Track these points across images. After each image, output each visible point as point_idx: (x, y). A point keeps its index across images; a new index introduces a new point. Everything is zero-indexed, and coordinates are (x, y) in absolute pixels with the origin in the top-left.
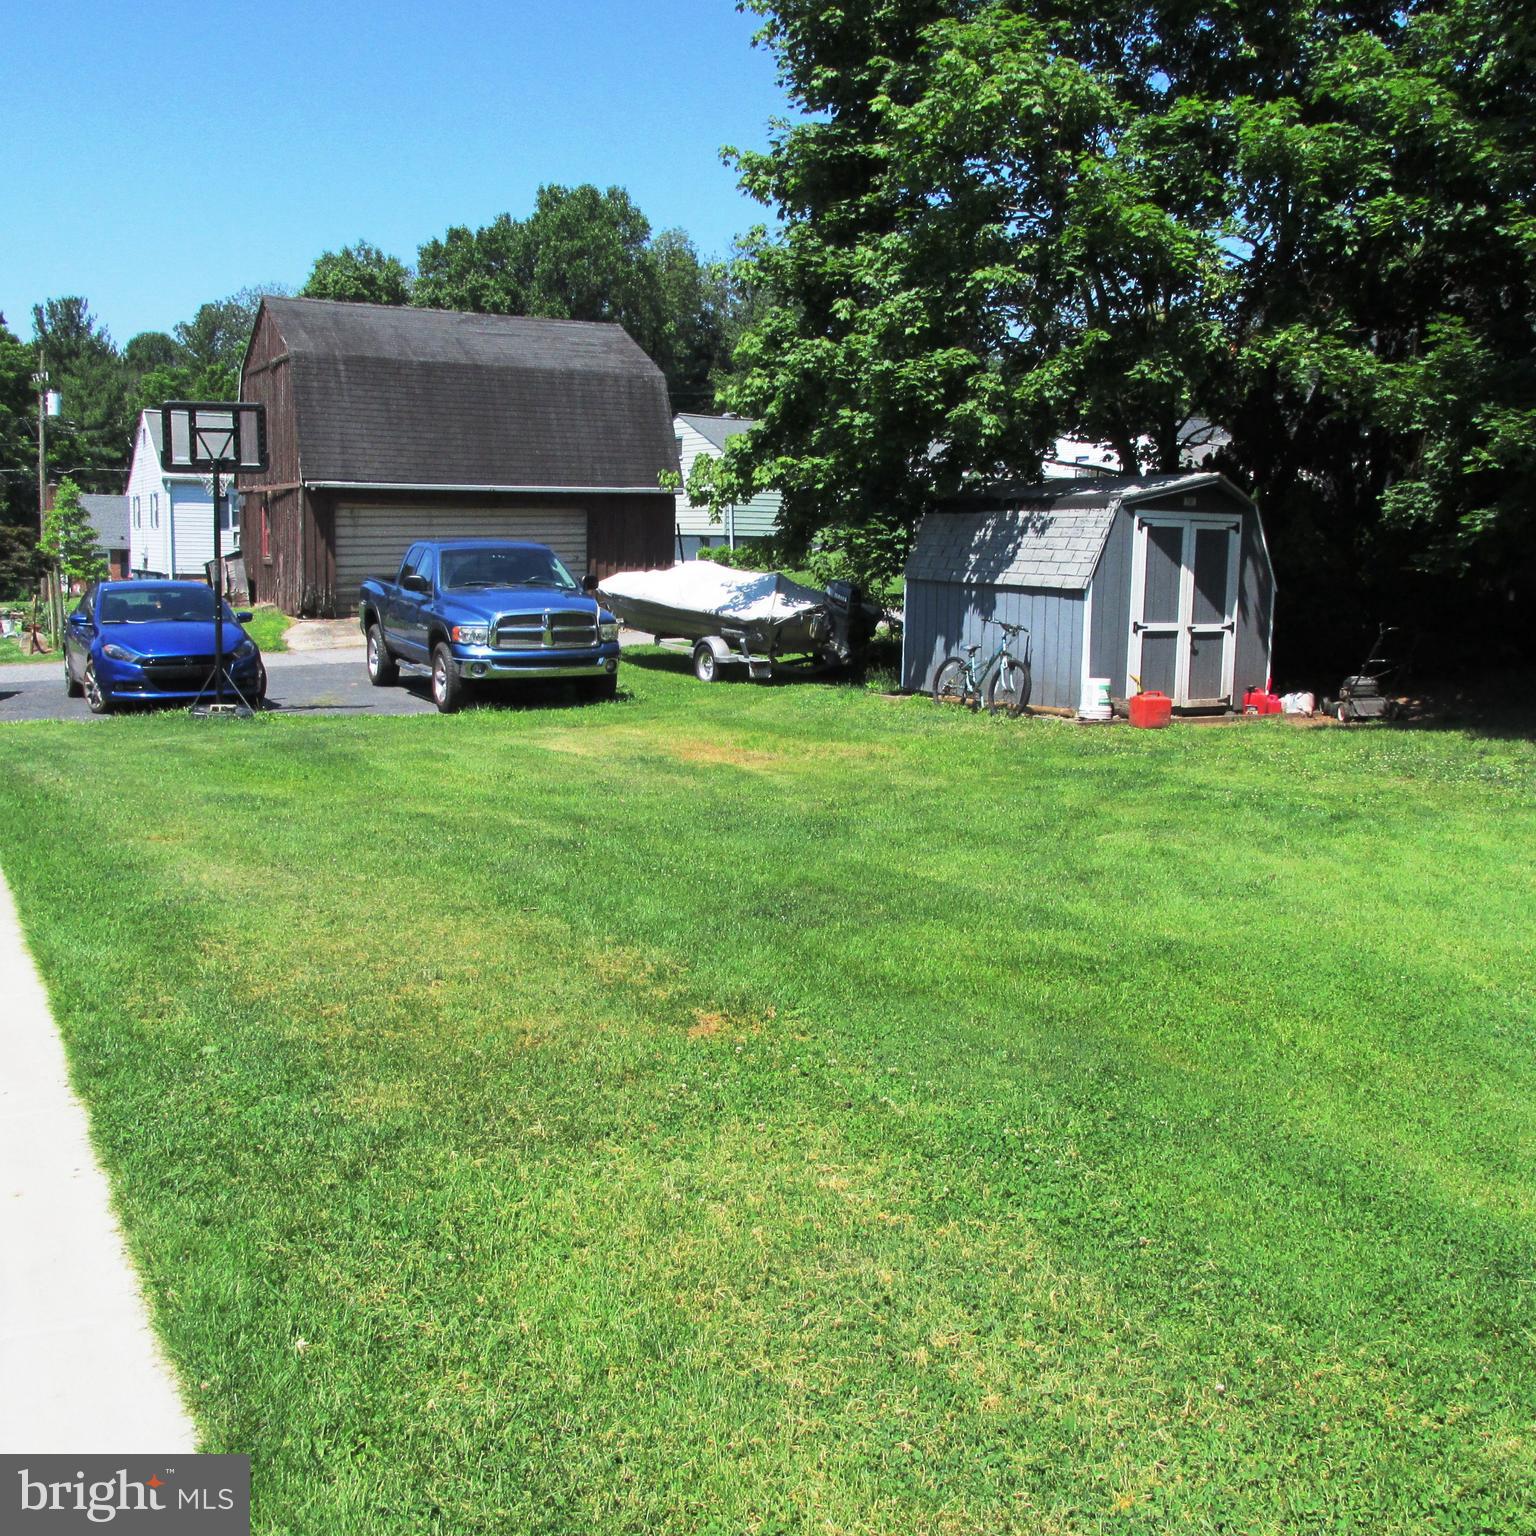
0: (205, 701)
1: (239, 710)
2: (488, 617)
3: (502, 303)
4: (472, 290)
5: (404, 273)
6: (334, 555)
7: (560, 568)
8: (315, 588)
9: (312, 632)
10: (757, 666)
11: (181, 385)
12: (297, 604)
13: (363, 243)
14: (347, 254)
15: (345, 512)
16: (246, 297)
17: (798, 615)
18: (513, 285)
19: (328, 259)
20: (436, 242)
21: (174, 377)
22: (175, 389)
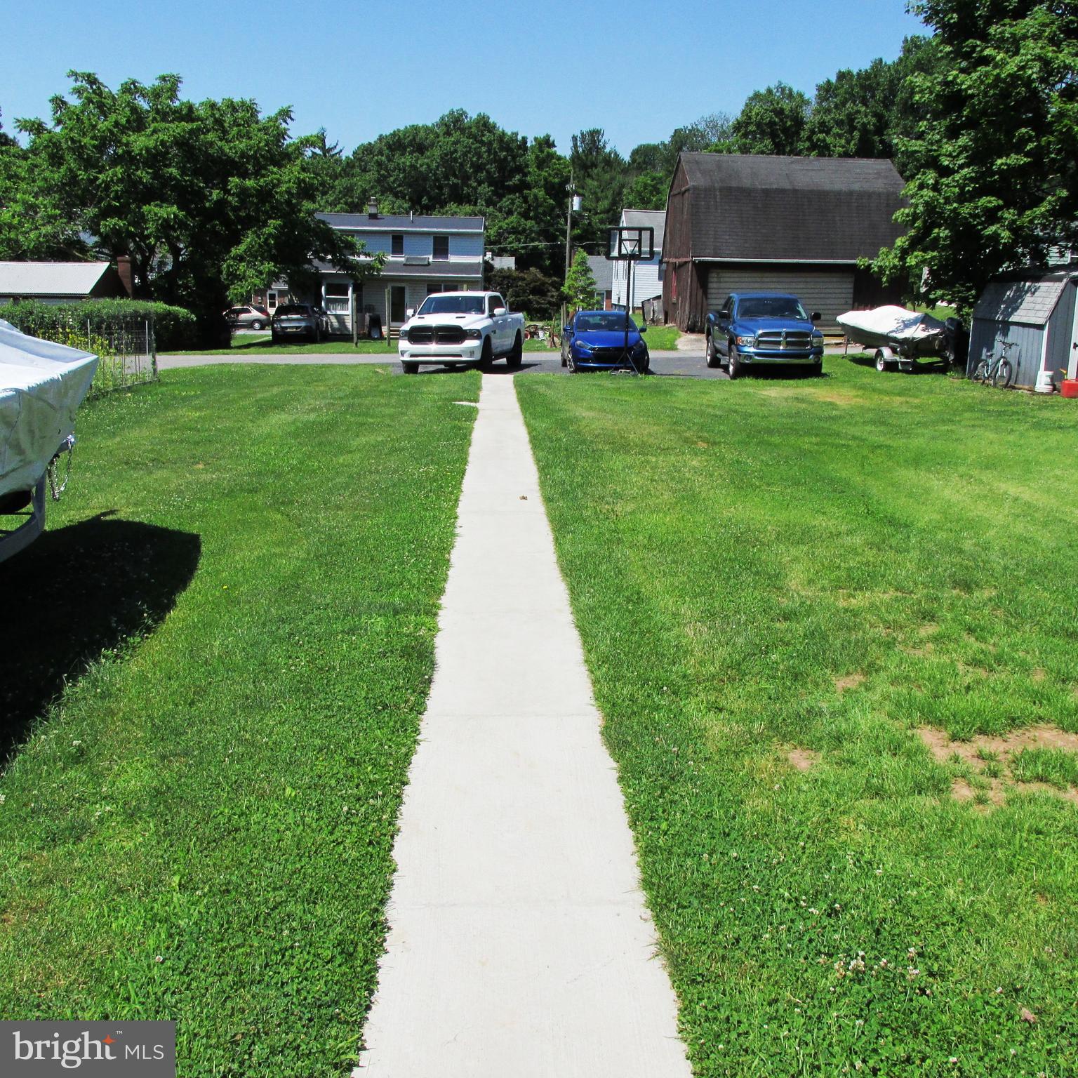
0: (617, 369)
1: (632, 373)
2: (754, 333)
3: (869, 123)
4: (849, 115)
5: (805, 102)
6: (707, 298)
7: (801, 309)
8: (695, 316)
9: (691, 340)
10: (903, 363)
11: (657, 183)
12: (685, 324)
13: (780, 83)
14: (770, 91)
15: (714, 275)
16: (704, 123)
17: (928, 336)
18: (880, 109)
19: (757, 96)
20: (828, 81)
21: (653, 179)
22: (653, 186)
